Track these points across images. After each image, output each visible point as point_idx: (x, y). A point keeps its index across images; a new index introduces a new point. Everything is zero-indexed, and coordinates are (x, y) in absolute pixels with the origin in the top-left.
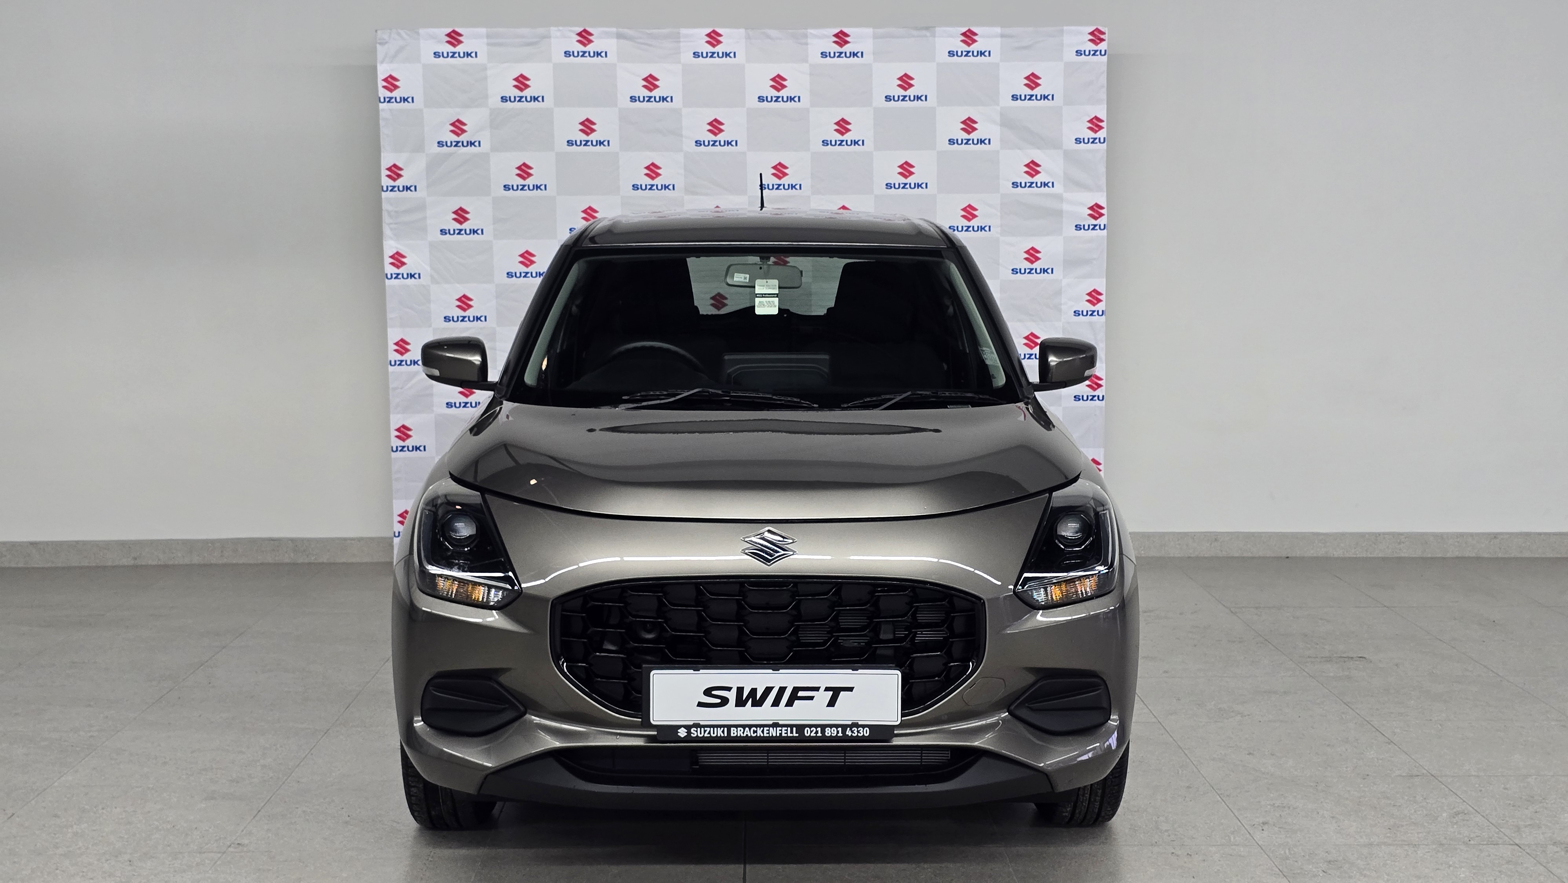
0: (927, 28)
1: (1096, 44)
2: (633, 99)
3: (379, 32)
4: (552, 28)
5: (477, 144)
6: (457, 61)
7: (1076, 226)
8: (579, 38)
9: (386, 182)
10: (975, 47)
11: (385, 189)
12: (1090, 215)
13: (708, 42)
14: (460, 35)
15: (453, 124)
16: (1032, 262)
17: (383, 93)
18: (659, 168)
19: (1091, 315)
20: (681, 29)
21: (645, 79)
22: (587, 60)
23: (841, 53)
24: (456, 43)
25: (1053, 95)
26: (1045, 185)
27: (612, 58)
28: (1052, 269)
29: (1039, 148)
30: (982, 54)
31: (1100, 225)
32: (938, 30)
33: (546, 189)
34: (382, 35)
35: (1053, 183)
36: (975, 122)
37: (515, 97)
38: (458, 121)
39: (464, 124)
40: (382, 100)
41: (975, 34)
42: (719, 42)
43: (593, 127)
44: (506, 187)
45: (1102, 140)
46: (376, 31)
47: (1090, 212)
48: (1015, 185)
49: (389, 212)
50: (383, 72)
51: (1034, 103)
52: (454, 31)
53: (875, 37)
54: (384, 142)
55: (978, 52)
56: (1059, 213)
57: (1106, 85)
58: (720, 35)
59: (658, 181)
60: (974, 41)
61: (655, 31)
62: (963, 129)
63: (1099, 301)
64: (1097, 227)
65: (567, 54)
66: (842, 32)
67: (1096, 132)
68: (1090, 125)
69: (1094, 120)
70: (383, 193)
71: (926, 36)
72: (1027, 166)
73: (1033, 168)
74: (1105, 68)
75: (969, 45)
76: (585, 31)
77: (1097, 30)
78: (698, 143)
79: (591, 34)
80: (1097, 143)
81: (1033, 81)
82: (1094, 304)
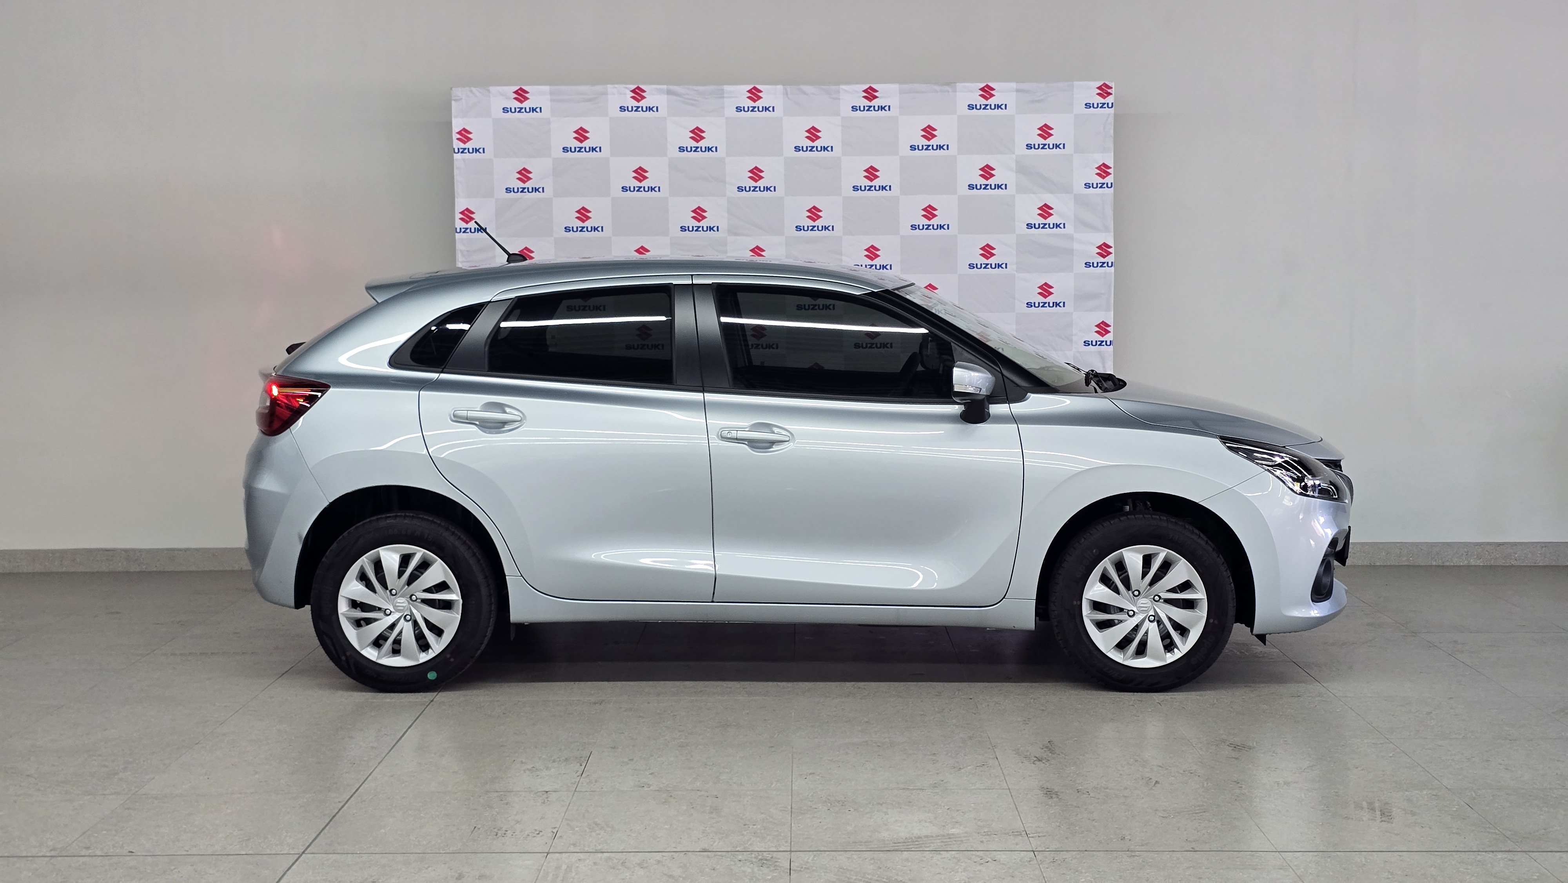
0: (948, 84)
1: (1104, 97)
2: (681, 149)
3: (453, 89)
4: (609, 86)
5: (541, 190)
6: (523, 115)
7: (1086, 264)
8: (633, 95)
9: (459, 224)
10: (992, 101)
11: (458, 231)
12: (1098, 253)
13: (749, 97)
14: (527, 92)
15: (520, 173)
16: (1045, 297)
17: (457, 145)
18: (705, 211)
19: (1100, 345)
20: (725, 86)
21: (693, 132)
22: (640, 114)
23: (870, 107)
24: (523, 99)
25: (1064, 144)
26: (1058, 226)
27: (663, 112)
28: (1064, 303)
29: (1051, 193)
30: (999, 107)
31: (1108, 263)
32: (959, 86)
33: (602, 231)
34: (458, 92)
35: (1064, 224)
36: (993, 169)
37: (575, 148)
38: (524, 169)
39: (530, 172)
40: (456, 151)
41: (993, 89)
42: (759, 98)
43: (646, 174)
44: (567, 229)
45: (1109, 186)
46: (451, 88)
47: (1099, 251)
48: (1029, 226)
49: (461, 250)
50: (457, 125)
51: (1047, 151)
52: (521, 89)
53: (901, 92)
54: (459, 188)
55: (995, 105)
56: (1070, 252)
57: (1113, 135)
58: (760, 91)
59: (704, 223)
60: (994, 95)
61: (701, 88)
62: (981, 175)
63: (1108, 332)
64: (1105, 265)
65: (622, 109)
66: (871, 88)
67: (1104, 178)
68: (1098, 171)
69: (1102, 167)
70: (456, 234)
71: (949, 92)
72: (1040, 209)
73: (1046, 211)
74: (1111, 120)
75: (987, 99)
76: (638, 88)
77: (1105, 85)
78: (740, 189)
79: (644, 91)
80: (1104, 188)
81: (1045, 131)
82: (1103, 335)
